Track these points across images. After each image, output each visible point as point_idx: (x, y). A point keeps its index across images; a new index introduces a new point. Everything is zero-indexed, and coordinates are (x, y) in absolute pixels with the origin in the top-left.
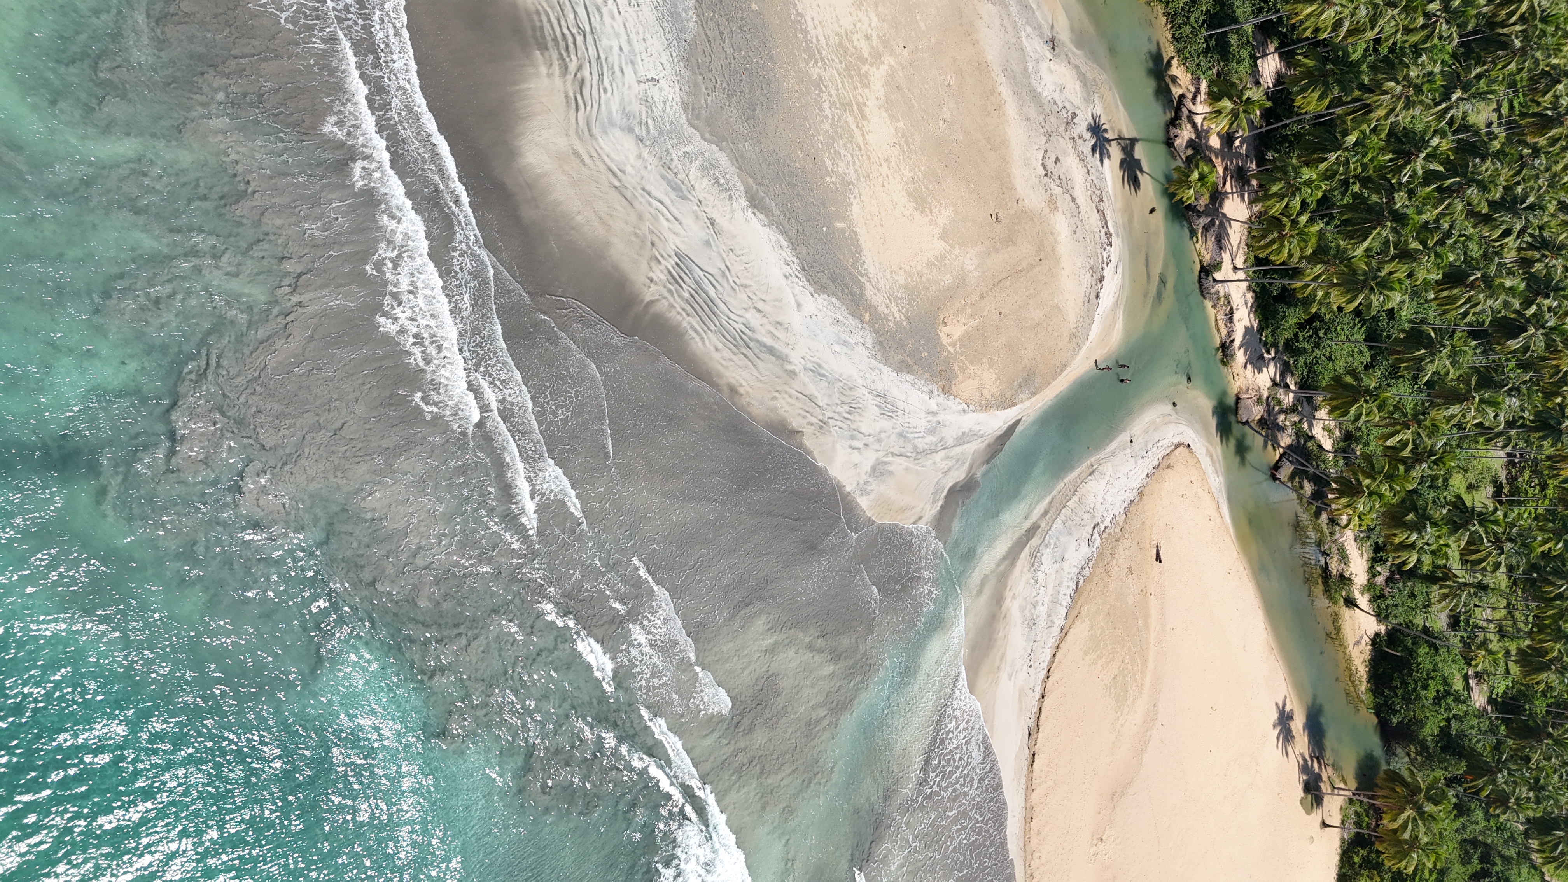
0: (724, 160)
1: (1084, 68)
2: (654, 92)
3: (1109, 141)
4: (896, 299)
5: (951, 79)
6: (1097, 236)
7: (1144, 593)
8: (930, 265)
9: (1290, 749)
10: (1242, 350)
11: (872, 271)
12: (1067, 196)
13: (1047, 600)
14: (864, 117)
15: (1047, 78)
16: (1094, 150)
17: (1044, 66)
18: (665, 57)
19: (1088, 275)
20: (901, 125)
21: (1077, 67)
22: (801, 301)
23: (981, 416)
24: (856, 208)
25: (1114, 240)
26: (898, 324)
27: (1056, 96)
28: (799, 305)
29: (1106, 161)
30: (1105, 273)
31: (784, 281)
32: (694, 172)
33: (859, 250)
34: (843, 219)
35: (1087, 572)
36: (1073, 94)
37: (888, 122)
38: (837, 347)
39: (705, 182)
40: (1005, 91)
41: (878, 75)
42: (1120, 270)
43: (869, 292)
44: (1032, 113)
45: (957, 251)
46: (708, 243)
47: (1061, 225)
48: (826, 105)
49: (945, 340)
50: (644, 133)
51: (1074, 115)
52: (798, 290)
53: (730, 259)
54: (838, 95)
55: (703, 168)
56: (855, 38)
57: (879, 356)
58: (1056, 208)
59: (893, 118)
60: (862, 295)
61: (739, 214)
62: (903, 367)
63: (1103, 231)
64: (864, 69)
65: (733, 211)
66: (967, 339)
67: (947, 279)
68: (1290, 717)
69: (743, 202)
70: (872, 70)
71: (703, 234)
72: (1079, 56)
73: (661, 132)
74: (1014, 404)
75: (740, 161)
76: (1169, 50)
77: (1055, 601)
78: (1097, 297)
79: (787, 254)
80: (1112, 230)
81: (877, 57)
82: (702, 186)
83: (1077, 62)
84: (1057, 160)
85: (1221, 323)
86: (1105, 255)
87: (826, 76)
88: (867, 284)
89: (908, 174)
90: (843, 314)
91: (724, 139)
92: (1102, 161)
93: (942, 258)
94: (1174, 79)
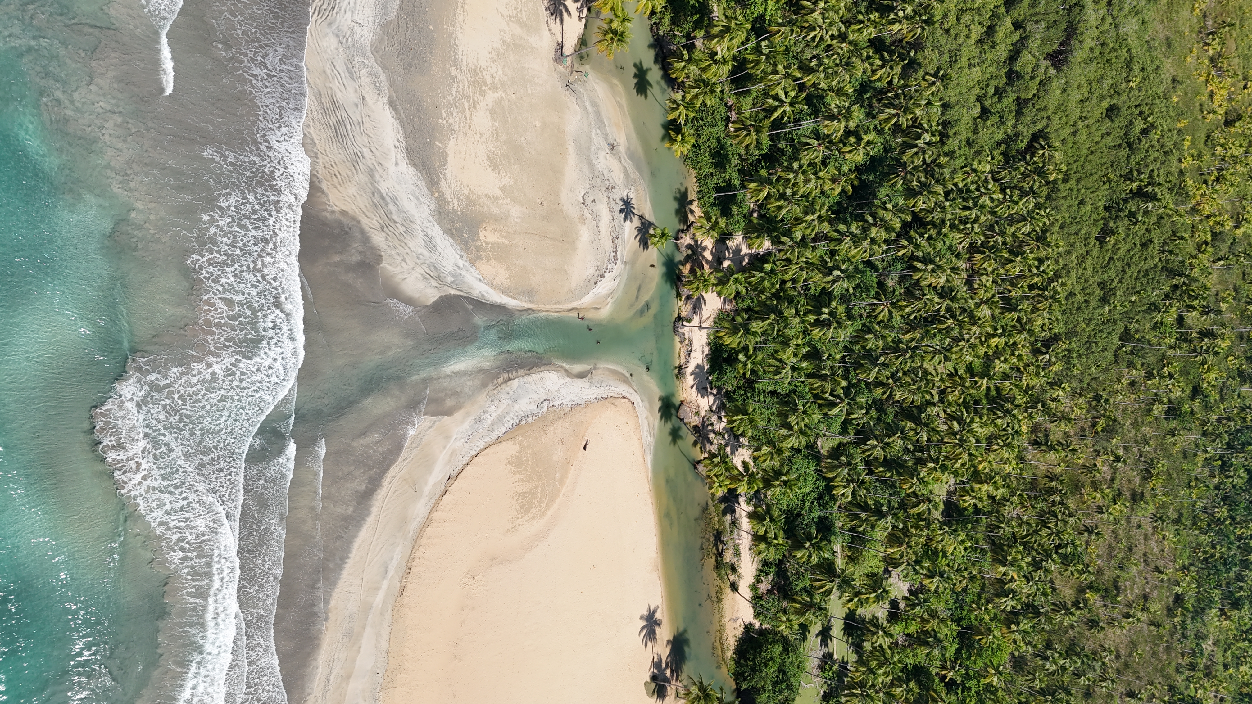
0: (383, 77)
1: (629, 170)
2: (359, 30)
3: (634, 214)
4: (458, 199)
5: (538, 124)
6: (607, 254)
7: (568, 462)
8: (487, 196)
9: (649, 644)
10: (692, 377)
11: (449, 176)
12: (594, 222)
13: (494, 415)
14: (475, 107)
15: (601, 159)
16: (621, 211)
17: (602, 154)
18: (371, 19)
19: (594, 269)
20: (497, 124)
21: (625, 168)
22: (399, 162)
23: (491, 291)
24: (451, 144)
25: (619, 262)
26: (455, 211)
27: (605, 172)
28: (397, 164)
29: (628, 222)
30: (607, 275)
31: (393, 148)
32: (364, 71)
33: (446, 161)
34: (441, 142)
35: (530, 420)
36: (618, 177)
37: (489, 118)
38: (412, 198)
39: (368, 80)
40: (571, 149)
41: (491, 97)
42: (618, 280)
43: (443, 184)
44: (586, 169)
45: (508, 201)
46: (357, 105)
47: (585, 234)
48: (454, 90)
49: (482, 237)
50: (344, 41)
51: (613, 188)
52: (399, 156)
53: (365, 119)
54: (463, 90)
55: (370, 73)
56: (485, 73)
57: (436, 217)
58: (584, 223)
59: (493, 118)
60: (437, 183)
61: (380, 104)
62: (449, 232)
63: (612, 254)
64: (484, 88)
65: (377, 100)
66: (496, 246)
67: (495, 210)
68: (658, 623)
69: (385, 100)
70: (488, 91)
71: (356, 100)
72: (628, 164)
73: (353, 46)
74: (515, 299)
75: (392, 84)
76: (692, 195)
77: (500, 419)
78: (596, 283)
79: (401, 138)
80: (619, 257)
81: (495, 88)
82: (365, 80)
83: (626, 165)
84: (594, 201)
85: (682, 354)
86: (609, 266)
87: (460, 78)
88: (443, 180)
89: (491, 147)
90: (421, 184)
91: (387, 69)
92: (625, 219)
93: (497, 198)
94: (692, 212)
